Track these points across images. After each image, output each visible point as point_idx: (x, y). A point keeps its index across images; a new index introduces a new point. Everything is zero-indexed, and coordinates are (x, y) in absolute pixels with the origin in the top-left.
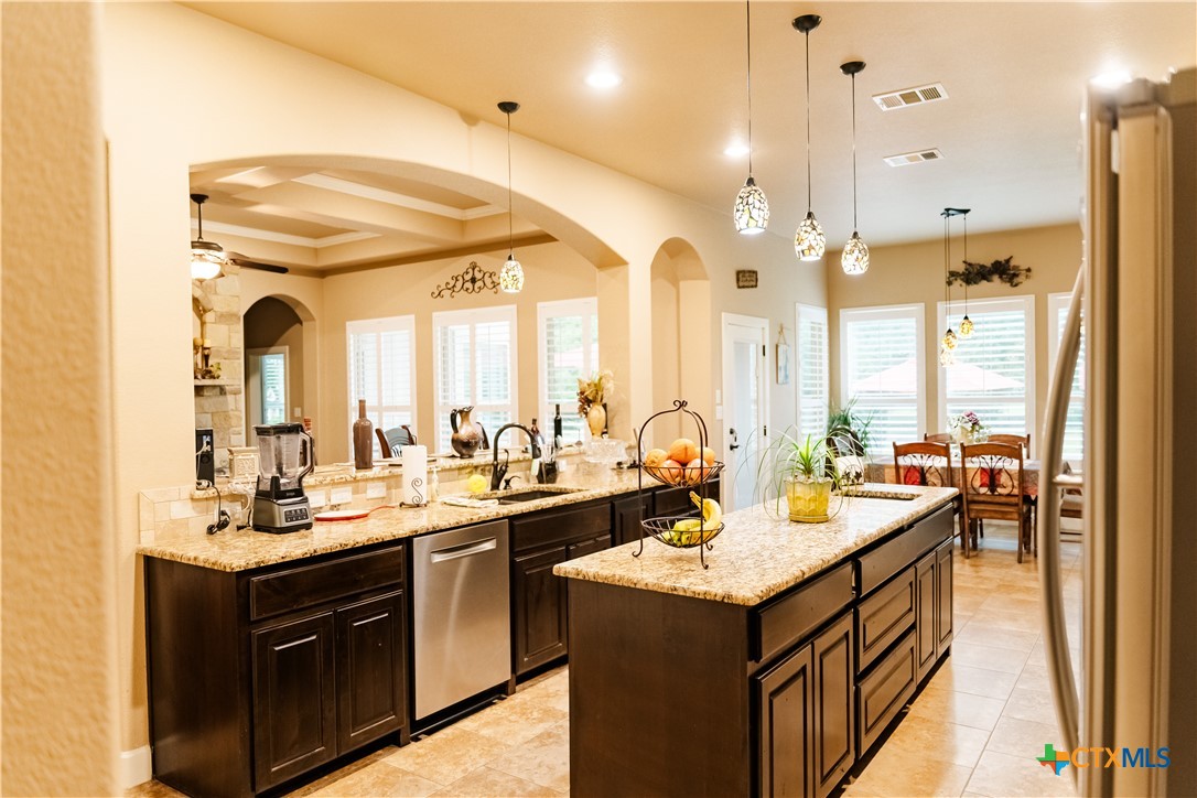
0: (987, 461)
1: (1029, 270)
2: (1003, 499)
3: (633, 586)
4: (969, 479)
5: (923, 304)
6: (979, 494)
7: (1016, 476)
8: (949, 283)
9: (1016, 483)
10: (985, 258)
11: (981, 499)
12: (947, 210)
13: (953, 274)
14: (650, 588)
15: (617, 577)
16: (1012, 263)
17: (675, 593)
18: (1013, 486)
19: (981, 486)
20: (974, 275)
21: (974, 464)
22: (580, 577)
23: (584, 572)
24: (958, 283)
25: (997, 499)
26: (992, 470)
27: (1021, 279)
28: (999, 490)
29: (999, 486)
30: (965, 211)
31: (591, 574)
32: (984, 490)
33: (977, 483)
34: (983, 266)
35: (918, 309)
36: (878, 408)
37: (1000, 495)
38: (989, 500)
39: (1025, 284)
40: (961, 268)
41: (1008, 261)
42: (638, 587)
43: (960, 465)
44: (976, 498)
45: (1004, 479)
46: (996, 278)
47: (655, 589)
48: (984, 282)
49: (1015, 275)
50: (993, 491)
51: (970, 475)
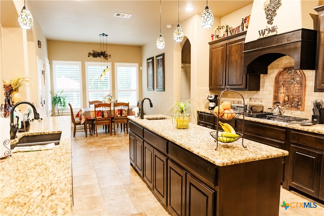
0: (120, 108)
1: (110, 55)
2: (124, 118)
3: (254, 160)
4: (115, 113)
5: (81, 62)
6: (118, 117)
7: (127, 111)
8: (89, 56)
9: (127, 113)
10: (99, 50)
11: (118, 118)
12: (103, 34)
13: (90, 54)
14: (260, 159)
15: (248, 159)
16: (106, 53)
17: (268, 158)
18: (126, 114)
19: (118, 115)
20: (96, 55)
21: (117, 108)
22: (233, 163)
23: (234, 161)
24: (91, 57)
25: (123, 118)
26: (121, 110)
27: (108, 58)
28: (123, 115)
29: (123, 114)
30: (107, 35)
31: (238, 161)
32: (119, 116)
33: (117, 114)
34: (98, 53)
35: (79, 63)
36: (69, 94)
37: (123, 116)
38: (120, 118)
39: (109, 59)
40: (92, 52)
41: (105, 52)
42: (256, 160)
43: (113, 109)
44: (117, 118)
45: (124, 112)
46: (102, 57)
47: (262, 159)
48: (98, 57)
49: (107, 56)
50: (121, 115)
51: (116, 111)
